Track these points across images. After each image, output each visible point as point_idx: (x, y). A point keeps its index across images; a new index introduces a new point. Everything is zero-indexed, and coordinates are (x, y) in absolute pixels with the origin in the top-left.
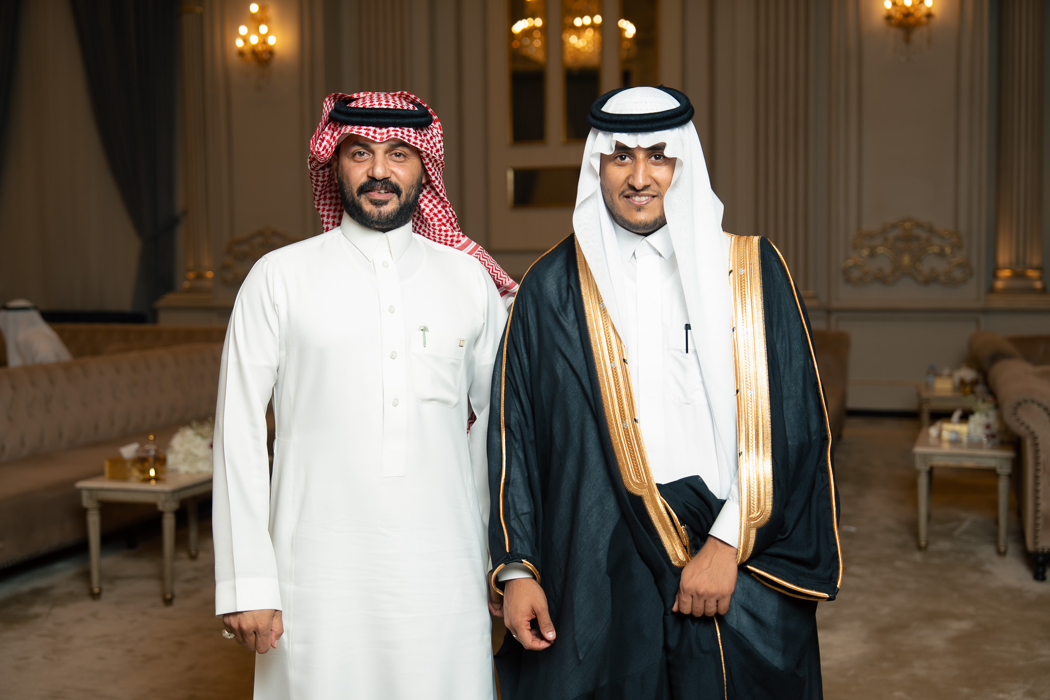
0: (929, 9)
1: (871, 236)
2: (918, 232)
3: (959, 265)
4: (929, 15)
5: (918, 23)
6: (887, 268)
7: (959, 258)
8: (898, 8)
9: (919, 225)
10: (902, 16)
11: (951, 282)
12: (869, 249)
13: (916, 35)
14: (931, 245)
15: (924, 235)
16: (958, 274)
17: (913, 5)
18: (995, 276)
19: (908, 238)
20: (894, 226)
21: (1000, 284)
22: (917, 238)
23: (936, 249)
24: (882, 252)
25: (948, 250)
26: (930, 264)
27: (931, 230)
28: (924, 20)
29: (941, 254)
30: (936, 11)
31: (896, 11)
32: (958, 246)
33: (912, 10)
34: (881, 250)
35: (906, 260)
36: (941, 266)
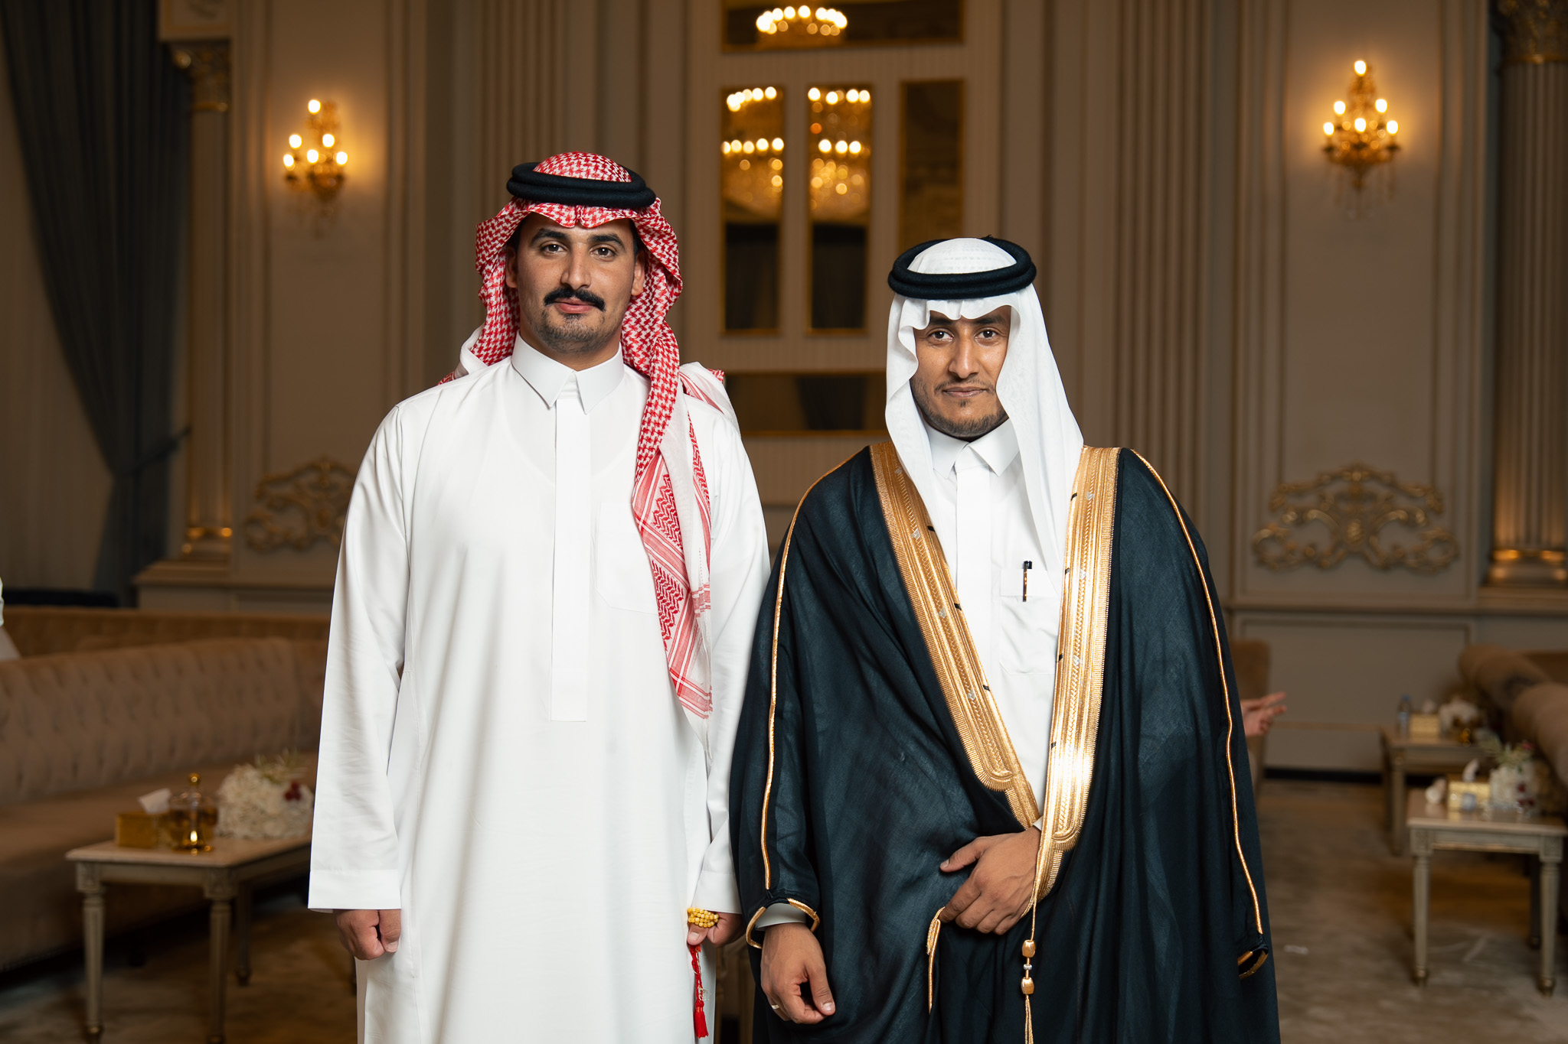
0: (1392, 137)
1: (1299, 492)
2: (1372, 486)
3: (1438, 541)
4: (1393, 148)
5: (1375, 160)
6: (1325, 544)
7: (1437, 529)
8: (1344, 135)
9: (1374, 477)
10: (1349, 146)
11: (1425, 568)
12: (1294, 513)
13: (1372, 178)
14: (1394, 509)
15: (1382, 492)
16: (1435, 555)
17: (1366, 132)
18: (1491, 560)
19: (1358, 496)
20: (1335, 477)
21: (1500, 573)
22: (1372, 497)
23: (1402, 515)
24: (1315, 517)
25: (1420, 517)
26: (1391, 539)
27: (1393, 485)
28: (1385, 154)
29: (1410, 523)
30: (1401, 141)
31: (1342, 140)
32: (1436, 511)
33: (1365, 139)
34: (1313, 514)
35: (1354, 530)
36: (1409, 542)
